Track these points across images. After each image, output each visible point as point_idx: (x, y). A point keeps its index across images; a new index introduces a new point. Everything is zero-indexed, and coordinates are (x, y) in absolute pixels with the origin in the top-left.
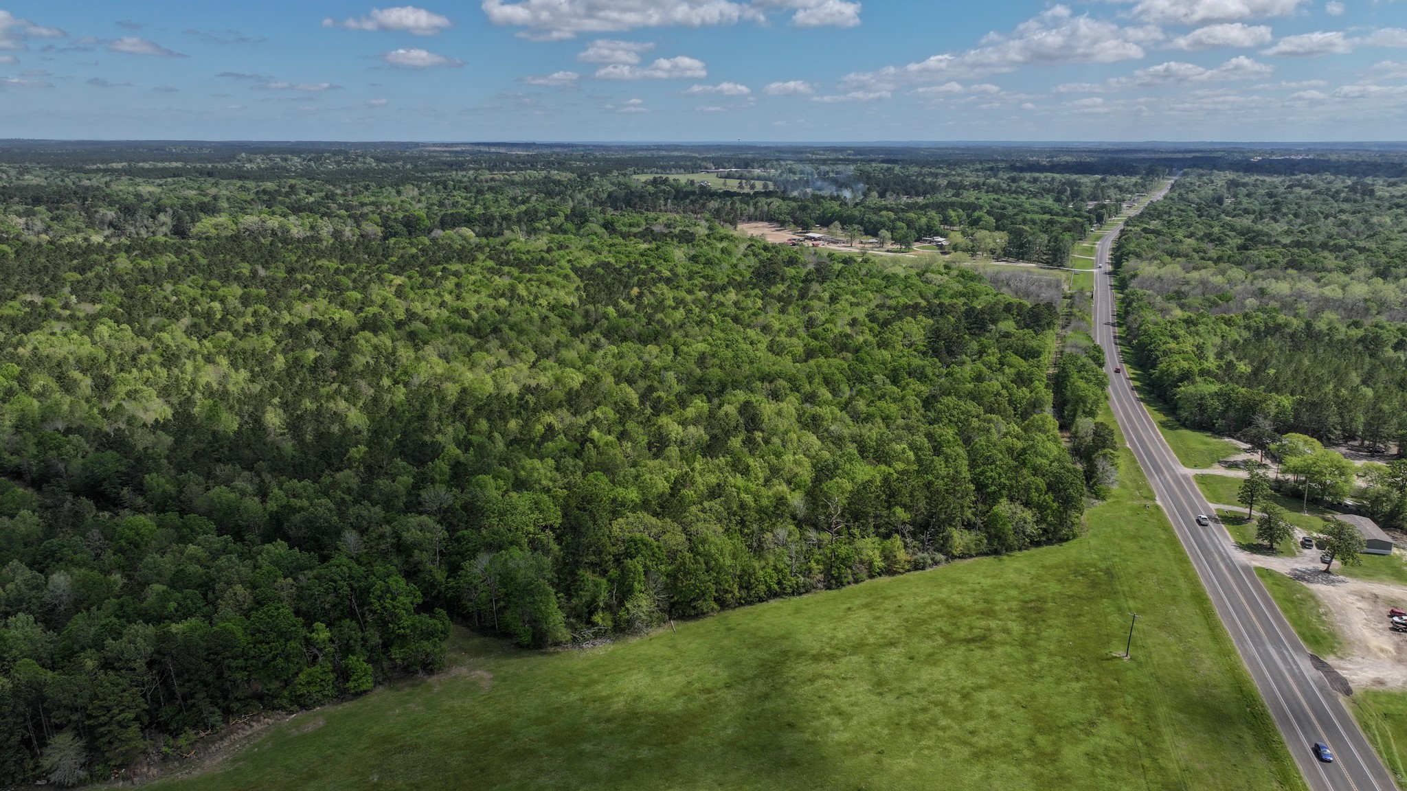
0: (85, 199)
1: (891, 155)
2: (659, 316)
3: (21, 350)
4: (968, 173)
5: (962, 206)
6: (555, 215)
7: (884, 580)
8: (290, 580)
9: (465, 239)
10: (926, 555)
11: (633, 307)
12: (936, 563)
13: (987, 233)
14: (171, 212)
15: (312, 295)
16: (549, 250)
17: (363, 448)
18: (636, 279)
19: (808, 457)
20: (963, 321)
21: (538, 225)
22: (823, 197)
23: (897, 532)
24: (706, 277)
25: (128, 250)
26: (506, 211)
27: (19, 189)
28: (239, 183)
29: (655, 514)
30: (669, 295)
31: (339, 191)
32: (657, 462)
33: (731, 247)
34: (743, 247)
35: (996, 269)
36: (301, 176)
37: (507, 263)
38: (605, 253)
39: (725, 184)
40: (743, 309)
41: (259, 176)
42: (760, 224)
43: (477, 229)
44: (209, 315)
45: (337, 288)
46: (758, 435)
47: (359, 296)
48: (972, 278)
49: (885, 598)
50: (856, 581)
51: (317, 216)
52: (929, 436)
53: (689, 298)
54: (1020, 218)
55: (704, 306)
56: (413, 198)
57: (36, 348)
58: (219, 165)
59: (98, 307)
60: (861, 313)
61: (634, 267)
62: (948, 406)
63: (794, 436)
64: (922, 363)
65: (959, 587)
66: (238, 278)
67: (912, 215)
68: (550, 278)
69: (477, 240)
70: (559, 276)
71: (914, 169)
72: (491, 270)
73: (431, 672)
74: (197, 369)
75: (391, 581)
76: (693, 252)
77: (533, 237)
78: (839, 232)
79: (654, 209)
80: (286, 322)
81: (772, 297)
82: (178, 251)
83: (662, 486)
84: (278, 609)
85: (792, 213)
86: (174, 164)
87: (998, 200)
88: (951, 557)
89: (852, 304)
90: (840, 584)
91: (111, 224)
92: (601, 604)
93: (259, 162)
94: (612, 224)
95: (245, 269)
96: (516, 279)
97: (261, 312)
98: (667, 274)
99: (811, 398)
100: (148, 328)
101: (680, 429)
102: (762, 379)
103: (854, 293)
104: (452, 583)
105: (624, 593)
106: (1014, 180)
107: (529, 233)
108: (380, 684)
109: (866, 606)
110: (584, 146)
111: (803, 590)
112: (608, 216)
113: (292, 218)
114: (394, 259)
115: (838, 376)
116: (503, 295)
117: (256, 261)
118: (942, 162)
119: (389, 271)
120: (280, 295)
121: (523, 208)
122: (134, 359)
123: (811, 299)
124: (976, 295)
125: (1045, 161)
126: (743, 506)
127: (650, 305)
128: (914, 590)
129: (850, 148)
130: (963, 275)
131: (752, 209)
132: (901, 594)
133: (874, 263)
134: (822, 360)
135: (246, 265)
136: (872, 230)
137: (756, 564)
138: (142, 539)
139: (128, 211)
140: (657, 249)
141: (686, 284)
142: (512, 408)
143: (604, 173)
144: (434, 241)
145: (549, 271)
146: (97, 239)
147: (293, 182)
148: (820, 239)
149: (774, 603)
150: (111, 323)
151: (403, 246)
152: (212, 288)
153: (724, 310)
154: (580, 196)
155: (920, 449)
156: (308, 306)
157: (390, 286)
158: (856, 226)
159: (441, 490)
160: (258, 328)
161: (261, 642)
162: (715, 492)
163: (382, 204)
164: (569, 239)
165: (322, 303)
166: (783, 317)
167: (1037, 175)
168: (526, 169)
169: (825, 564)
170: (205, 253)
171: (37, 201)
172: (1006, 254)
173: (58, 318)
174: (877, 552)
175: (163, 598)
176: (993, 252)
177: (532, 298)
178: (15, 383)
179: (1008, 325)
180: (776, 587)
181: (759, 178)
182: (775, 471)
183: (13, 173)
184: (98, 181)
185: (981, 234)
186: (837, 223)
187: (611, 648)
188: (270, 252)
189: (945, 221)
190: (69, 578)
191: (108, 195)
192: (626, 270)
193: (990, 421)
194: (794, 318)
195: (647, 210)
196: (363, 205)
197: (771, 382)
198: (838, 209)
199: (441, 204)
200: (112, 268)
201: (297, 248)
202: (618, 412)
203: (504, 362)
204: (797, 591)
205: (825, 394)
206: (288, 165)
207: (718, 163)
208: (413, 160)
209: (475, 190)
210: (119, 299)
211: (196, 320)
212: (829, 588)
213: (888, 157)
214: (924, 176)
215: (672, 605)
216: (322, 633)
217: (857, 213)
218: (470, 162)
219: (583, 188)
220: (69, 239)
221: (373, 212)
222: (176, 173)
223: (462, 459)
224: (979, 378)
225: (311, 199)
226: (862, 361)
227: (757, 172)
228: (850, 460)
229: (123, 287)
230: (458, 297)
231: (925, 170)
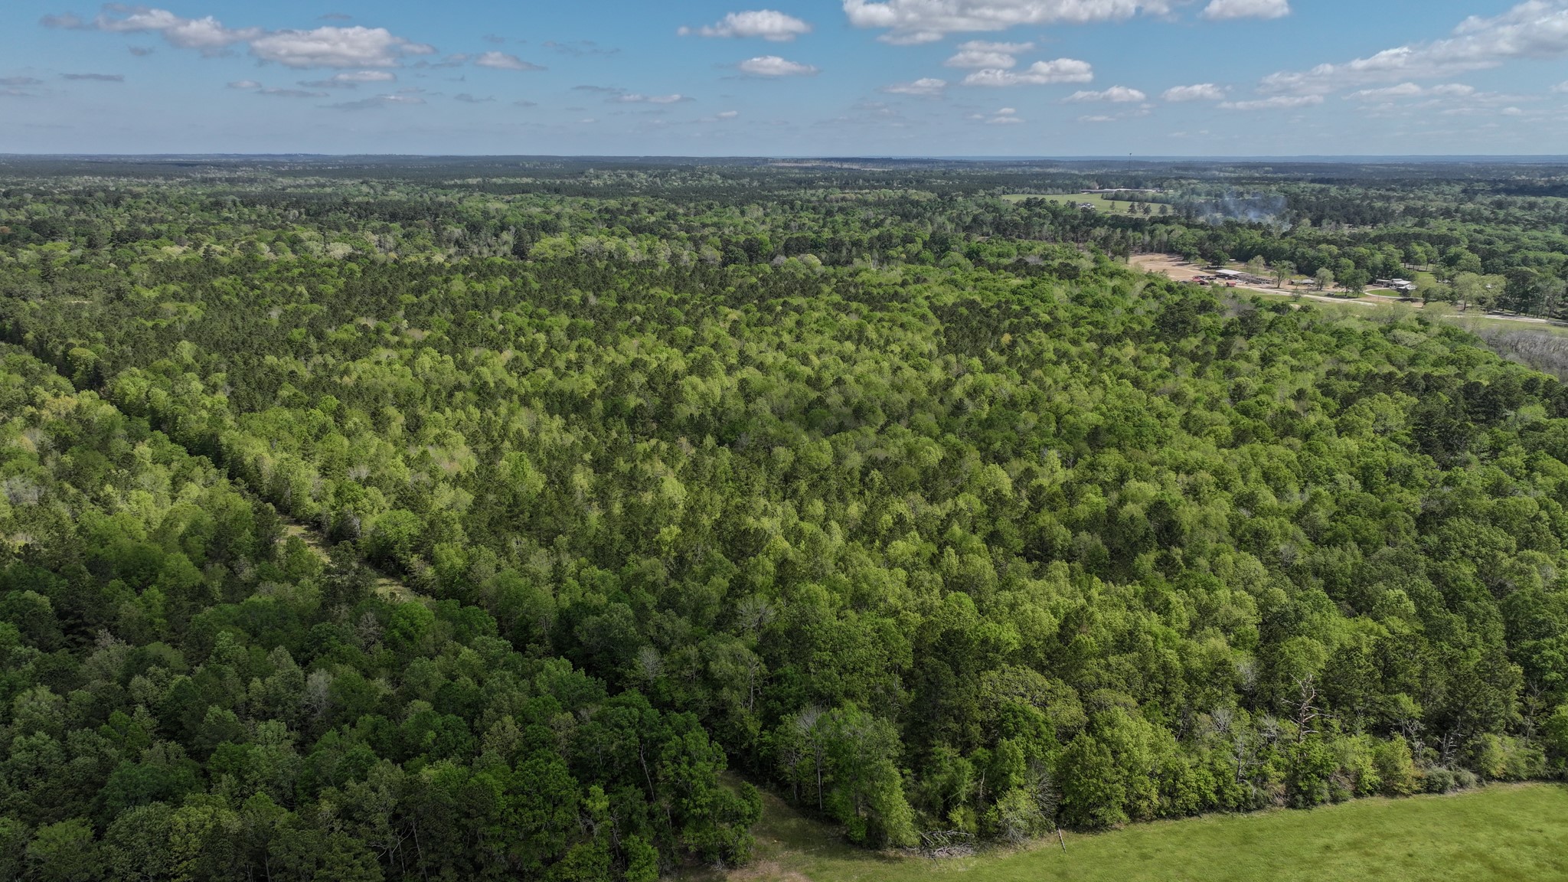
0: (437, 216)
1: (1326, 174)
2: (1037, 373)
3: (346, 379)
4: (1432, 196)
5: (1433, 240)
6: (912, 241)
7: (1379, 802)
8: (569, 715)
9: (810, 267)
10: (1443, 770)
11: (1004, 359)
12: (1462, 785)
13: (1473, 276)
14: (513, 229)
15: (641, 329)
16: (904, 284)
17: (676, 530)
18: (1007, 323)
19: (1251, 593)
20: (1462, 401)
21: (892, 252)
22: (1240, 225)
23: (1399, 729)
24: (1095, 324)
25: (466, 270)
26: (857, 236)
27: (381, 205)
28: (583, 200)
29: (1040, 668)
30: (1049, 346)
31: (681, 211)
32: (1041, 583)
33: (1125, 284)
34: (1140, 286)
35: (1495, 326)
36: (645, 193)
37: (856, 298)
38: (969, 289)
39: (1112, 207)
40: (1145, 369)
41: (604, 193)
42: (1157, 256)
43: (824, 256)
44: (532, 348)
45: (667, 320)
46: (1177, 552)
47: (690, 332)
48: (1463, 339)
49: (1385, 836)
50: (1335, 800)
51: (656, 238)
52: (1435, 577)
53: (1074, 350)
54: (1518, 257)
55: (1093, 363)
56: (757, 219)
57: (360, 378)
58: (567, 181)
59: (427, 333)
60: (1306, 381)
61: (1004, 307)
62: (1460, 533)
63: (1230, 559)
64: (1407, 461)
65: (1506, 833)
66: (567, 306)
67: (1362, 250)
68: (905, 318)
69: (823, 269)
70: (914, 315)
71: (1356, 191)
72: (837, 306)
73: (732, 866)
74: (511, 412)
75: (689, 736)
76: (1076, 291)
77: (886, 267)
78: (1262, 269)
79: (1027, 235)
80: (609, 360)
81: (1182, 353)
82: (513, 274)
83: (1049, 624)
84: (549, 761)
85: (1199, 244)
86: (525, 180)
87: (1480, 232)
89: (1292, 368)
90: (1310, 801)
91: (457, 243)
92: (963, 798)
93: (607, 178)
94: (978, 253)
95: (576, 296)
96: (864, 318)
97: (586, 347)
98: (1046, 318)
99: (1246, 501)
100: (471, 360)
101: (1069, 534)
102: (1177, 469)
103: (1294, 354)
104: (768, 738)
105: (995, 785)
106: (1500, 205)
107: (881, 262)
108: (667, 873)
109: (1354, 845)
110: (946, 162)
111: (1253, 806)
112: (973, 244)
113: (631, 240)
114: (732, 289)
115: (1285, 472)
116: (849, 338)
117: (588, 288)
118: (1394, 181)
119: (725, 303)
120: (608, 327)
121: (876, 232)
122: (451, 395)
123: (1236, 358)
124: (1471, 363)
125: (1541, 181)
126: (1165, 668)
127: (1026, 358)
128: (1430, 827)
129: (1268, 165)
130: (1448, 334)
131: (1147, 238)
132: (1409, 833)
133: (1317, 312)
134: (1258, 446)
135: (577, 291)
136: (1307, 268)
137: (1186, 762)
138: (417, 631)
139: (474, 228)
140: (1033, 286)
141: (1069, 331)
142: (853, 486)
143: (968, 193)
144: (776, 268)
145: (903, 310)
146: (439, 258)
147: (636, 199)
148: (1235, 277)
149: (1209, 820)
150: (435, 353)
151: (743, 275)
152: (540, 317)
153: (1121, 370)
154: (940, 219)
155: (1425, 598)
156: (636, 342)
157: (725, 321)
158: (1286, 263)
159: (761, 600)
160: (580, 366)
161: (524, 806)
162: (1126, 642)
163: (724, 225)
164: (927, 271)
165: (650, 338)
166: (1200, 382)
167: (1533, 199)
168: (881, 187)
169: (1287, 768)
170: (539, 276)
171: (394, 217)
172: (1502, 304)
173: (387, 345)
174: (1370, 760)
175: (424, 723)
176: (1481, 301)
177: (882, 342)
178: (330, 419)
179: (1534, 412)
180: (1214, 797)
181: (1154, 200)
182: (1205, 613)
183: (380, 188)
184: (453, 196)
185: (1463, 278)
186: (1259, 257)
187: (974, 863)
188: (604, 277)
189: (1408, 258)
190: (331, 678)
191: (457, 212)
192: (995, 311)
193: (1531, 560)
194: (1214, 384)
195: (1019, 237)
196: (704, 226)
197: (1188, 473)
198: (1260, 240)
199: (786, 227)
200: (447, 291)
201: (632, 273)
202: (986, 501)
203: (846, 423)
204: (1244, 806)
205: (1267, 497)
206: (633, 182)
207: (1103, 182)
208: (761, 176)
209: (823, 211)
210: (447, 324)
211: (519, 353)
212: (1292, 805)
213: (1318, 176)
214: (1372, 199)
215: (1062, 808)
216: (599, 801)
217: (1286, 246)
218: (820, 179)
219: (944, 210)
220: (413, 258)
221: (714, 234)
222: (525, 190)
223: (791, 555)
224: (1497, 490)
225: (653, 219)
226: (1317, 452)
227: (1151, 192)
228: (1318, 607)
229: (453, 312)
230: (798, 338)
231: (1372, 192)
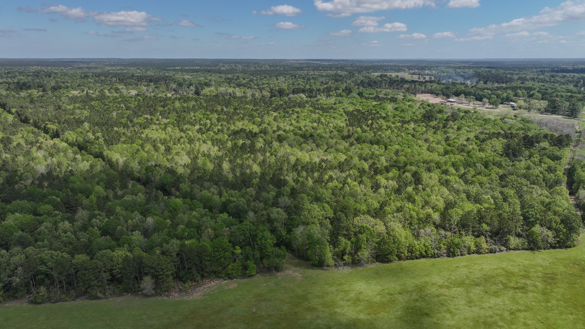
0: (166, 80)
2: (380, 133)
3: (142, 135)
4: (529, 73)
5: (525, 88)
6: (338, 89)
7: (475, 256)
8: (228, 229)
9: (302, 98)
10: (496, 247)
11: (368, 128)
12: (501, 251)
13: (537, 101)
14: (195, 85)
15: (243, 119)
16: (335, 104)
17: (258, 180)
18: (370, 117)
19: (443, 198)
20: (522, 141)
21: (331, 93)
22: (457, 83)
23: (483, 235)
24: (401, 117)
25: (179, 99)
26: (318, 87)
27: (145, 76)
28: (219, 75)
29: (373, 217)
30: (384, 124)
31: (255, 79)
32: (375, 194)
33: (413, 104)
34: (418, 104)
35: (541, 118)
36: (241, 72)
37: (318, 109)
38: (358, 106)
39: (412, 77)
40: (417, 131)
41: (226, 72)
42: (427, 95)
43: (307, 94)
44: (205, 125)
45: (252, 116)
46: (420, 187)
47: (260, 120)
48: (528, 122)
49: (475, 264)
50: (462, 255)
51: (246, 88)
52: (502, 193)
53: (393, 126)
54: (555, 94)
55: (399, 129)
56: (282, 82)
57: (147, 135)
58: (212, 68)
59: (168, 120)
60: (471, 135)
61: (370, 112)
62: (512, 180)
63: (437, 188)
64: (500, 159)
65: (512, 263)
66: (216, 111)
67: (499, 92)
68: (335, 115)
69: (306, 99)
70: (338, 114)
71: (502, 71)
72: (311, 111)
73: (278, 271)
74: (200, 145)
75: (265, 233)
76: (396, 106)
77: (329, 98)
78: (464, 99)
79: (380, 87)
80: (232, 129)
81: (430, 126)
82: (196, 101)
83: (376, 205)
84: (223, 239)
85: (442, 90)
86: (197, 68)
87: (544, 86)
88: (509, 249)
89: (467, 131)
90: (454, 255)
91: (174, 90)
92: (348, 252)
93: (227, 67)
94: (362, 93)
96: (321, 115)
97: (224, 125)
98: (384, 115)
99: (445, 172)
100: (184, 129)
101: (386, 181)
102: (423, 163)
103: (469, 127)
104: (288, 236)
105: (357, 248)
106: (553, 76)
107: (327, 96)
108: (258, 273)
109: (466, 266)
110: (352, 61)
112: (360, 90)
113: (237, 89)
114: (274, 106)
115: (459, 163)
116: (315, 122)
117: (223, 105)
118: (516, 68)
119: (272, 110)
120: (231, 118)
121: (325, 86)
122: (179, 140)
123: (448, 128)
124: (529, 129)
125: (570, 68)
126: (411, 217)
127: (376, 128)
128: (489, 262)
129: (471, 62)
130: (523, 120)
131: (423, 88)
132: (483, 263)
133: (479, 113)
134: (452, 155)
135: (219, 106)
136: (479, 99)
137: (416, 242)
138: (178, 208)
139: (180, 85)
140: (380, 104)
141: (392, 119)
142: (316, 168)
143: (360, 72)
144: (290, 99)
145: (334, 112)
146: (169, 95)
147: (238, 75)
148: (454, 102)
149: (423, 260)
150: (172, 126)
151: (278, 101)
152: (207, 115)
153: (408, 132)
154: (349, 82)
155: (497, 199)
156: (241, 123)
157: (272, 116)
158: (472, 97)
159: (286, 199)
160: (222, 131)
161: (216, 251)
162: (399, 210)
163: (271, 84)
164: (343, 99)
165: (246, 122)
166: (435, 136)
167: (565, 74)
168: (328, 70)
169: (447, 245)
170: (206, 101)
171: (151, 81)
172: (546, 111)
173: (155, 124)
174: (473, 243)
175: (183, 231)
176: (539, 110)
177: (327, 123)
178: (140, 147)
179: (545, 144)
180: (424, 253)
181: (428, 75)
182: (427, 203)
183: (144, 71)
184: (171, 74)
185: (534, 101)
186: (463, 95)
187: (350, 270)
188: (229, 102)
189: (516, 95)
190: (153, 220)
191: (174, 79)
192: (366, 113)
193: (533, 188)
194: (440, 136)
195: (377, 88)
196: (263, 84)
197: (427, 164)
198: (464, 88)
199: (293, 84)
200: (174, 106)
201: (238, 100)
202: (359, 172)
203: (314, 149)
204: (434, 256)
205: (452, 170)
206: (237, 68)
207: (410, 68)
208: (284, 66)
209: (307, 78)
210: (175, 117)
211: (201, 127)
212: (449, 256)
213: (489, 66)
214: (507, 74)
215: (378, 256)
216: (238, 251)
217: (472, 91)
218: (305, 67)
219: (351, 78)
220: (160, 95)
221: (267, 87)
222: (197, 71)
223: (295, 187)
224: (528, 168)
225: (245, 82)
226: (471, 157)
227: (427, 72)
228: (462, 201)
229: (177, 113)
230: (298, 122)
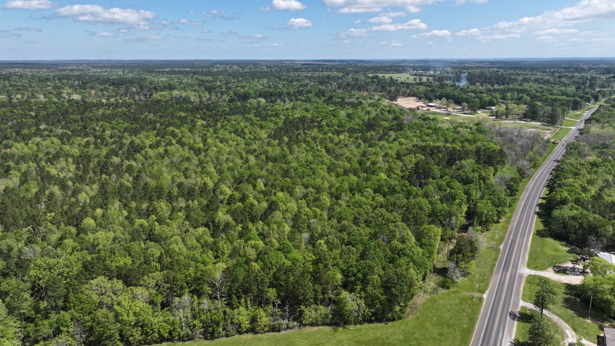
3: (8, 150)
4: (538, 74)
5: (518, 90)
7: (248, 336)
9: (259, 103)
10: (283, 322)
12: (290, 328)
13: (515, 105)
21: (299, 97)
23: (270, 304)
39: (408, 78)
42: (411, 98)
67: (484, 95)
70: (274, 122)
71: (510, 71)
76: (350, 113)
77: (289, 103)
78: (444, 103)
85: (426, 93)
86: (187, 69)
88: (302, 325)
90: (213, 337)
113: (193, 93)
118: (529, 68)
131: (409, 91)
139: (141, 88)
140: (334, 111)
143: (356, 73)
148: (433, 106)
150: (55, 139)
158: (450, 101)
168: (325, 71)
172: (526, 117)
174: (246, 318)
176: (518, 116)
185: (512, 106)
186: (445, 98)
194: (359, 151)
198: (449, 91)
214: (513, 75)
222: (182, 73)
231: (516, 72)
